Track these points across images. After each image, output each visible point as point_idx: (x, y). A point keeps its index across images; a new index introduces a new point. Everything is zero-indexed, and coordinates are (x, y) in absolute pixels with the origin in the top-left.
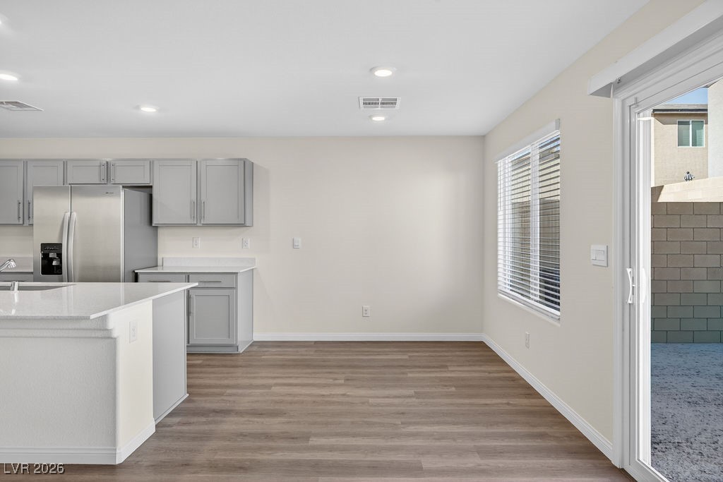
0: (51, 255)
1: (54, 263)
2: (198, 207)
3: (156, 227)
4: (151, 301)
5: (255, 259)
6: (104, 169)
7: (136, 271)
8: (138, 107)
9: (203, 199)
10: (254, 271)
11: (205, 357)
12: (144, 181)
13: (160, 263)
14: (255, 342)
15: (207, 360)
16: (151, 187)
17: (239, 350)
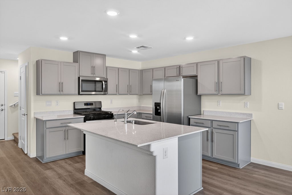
0: (158, 107)
1: (159, 111)
2: (218, 85)
3: (200, 96)
4: (178, 138)
5: (252, 114)
6: (178, 69)
7: (189, 117)
8: (185, 38)
9: (221, 80)
10: (251, 121)
11: (221, 166)
12: (193, 73)
13: (202, 113)
14: (251, 163)
15: (221, 168)
16: (197, 76)
17: (240, 166)
